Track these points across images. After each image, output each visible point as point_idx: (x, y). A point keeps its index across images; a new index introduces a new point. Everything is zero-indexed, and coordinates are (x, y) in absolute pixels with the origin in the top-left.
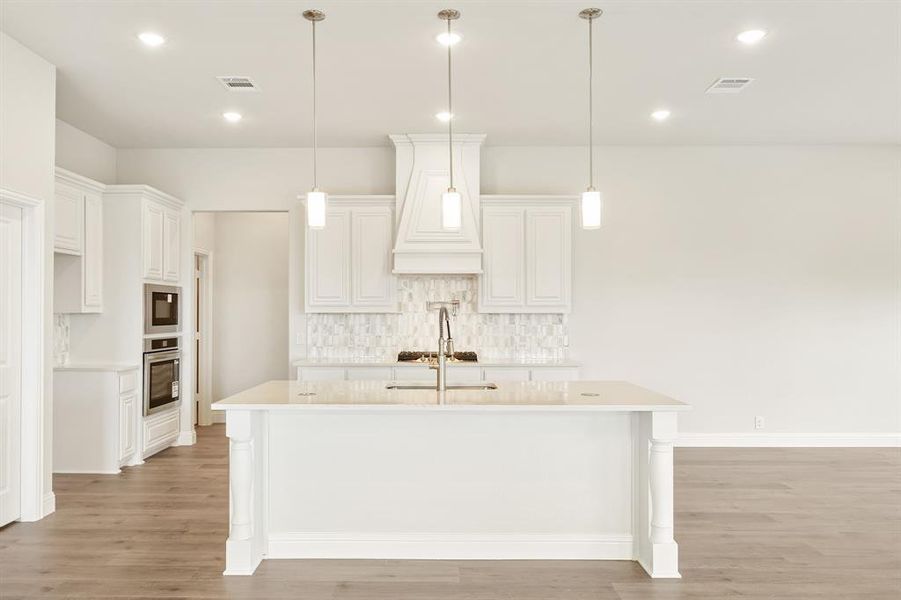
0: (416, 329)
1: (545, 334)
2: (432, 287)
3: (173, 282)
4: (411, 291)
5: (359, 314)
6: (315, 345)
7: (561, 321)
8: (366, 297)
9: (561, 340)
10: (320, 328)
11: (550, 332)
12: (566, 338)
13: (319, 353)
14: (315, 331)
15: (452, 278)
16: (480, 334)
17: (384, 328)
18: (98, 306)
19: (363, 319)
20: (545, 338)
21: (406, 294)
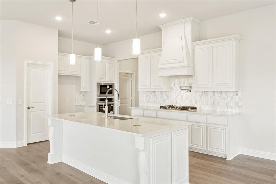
0: (176, 97)
1: (229, 101)
2: (182, 81)
3: (112, 82)
4: (175, 82)
5: (158, 91)
6: (146, 102)
7: (237, 95)
8: (154, 85)
9: (237, 104)
10: (147, 96)
11: (232, 99)
12: (240, 103)
13: (147, 104)
14: (146, 97)
15: (189, 77)
16: (200, 100)
17: (166, 96)
18: (88, 89)
19: (159, 93)
20: (229, 102)
21: (173, 84)
